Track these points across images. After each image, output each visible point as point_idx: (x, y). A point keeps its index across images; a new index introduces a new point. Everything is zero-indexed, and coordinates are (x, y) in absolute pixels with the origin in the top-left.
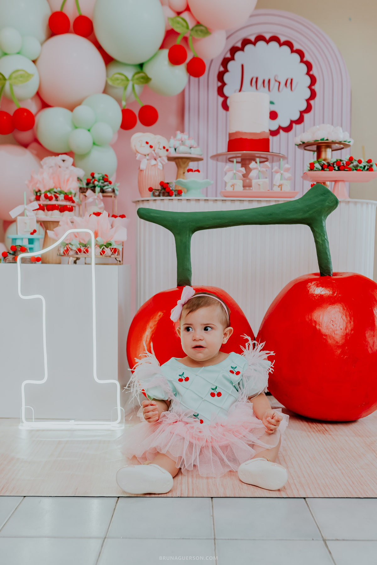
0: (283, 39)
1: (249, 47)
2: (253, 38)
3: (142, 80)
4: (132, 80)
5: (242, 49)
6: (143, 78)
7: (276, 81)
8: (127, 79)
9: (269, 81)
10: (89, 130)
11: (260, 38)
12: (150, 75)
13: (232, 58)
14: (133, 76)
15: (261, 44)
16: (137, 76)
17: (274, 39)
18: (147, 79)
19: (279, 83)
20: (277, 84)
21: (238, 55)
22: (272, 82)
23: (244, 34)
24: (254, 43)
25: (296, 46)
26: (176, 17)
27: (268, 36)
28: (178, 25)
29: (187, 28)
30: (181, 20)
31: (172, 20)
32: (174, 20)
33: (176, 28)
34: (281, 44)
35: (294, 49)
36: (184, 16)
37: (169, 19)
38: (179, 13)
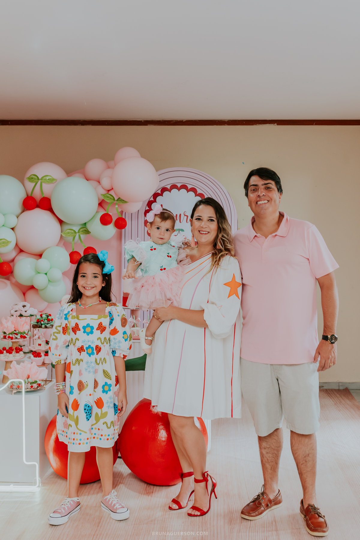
0: (189, 187)
1: (166, 193)
2: (169, 187)
3: (85, 232)
4: (79, 232)
5: (161, 195)
6: (85, 231)
7: (185, 215)
8: (75, 233)
9: (180, 215)
10: (46, 274)
11: (174, 187)
12: (90, 231)
13: (155, 201)
14: (79, 230)
15: (174, 191)
16: (81, 230)
17: (184, 187)
18: (87, 232)
19: (187, 216)
20: (186, 217)
21: (159, 199)
22: (182, 216)
23: (163, 184)
24: (170, 191)
25: (199, 191)
26: (107, 194)
27: (179, 185)
28: (108, 198)
29: (114, 199)
30: (109, 195)
31: (104, 195)
32: (105, 196)
33: (107, 200)
34: (188, 191)
35: (198, 193)
36: (112, 192)
37: (101, 195)
38: (109, 191)
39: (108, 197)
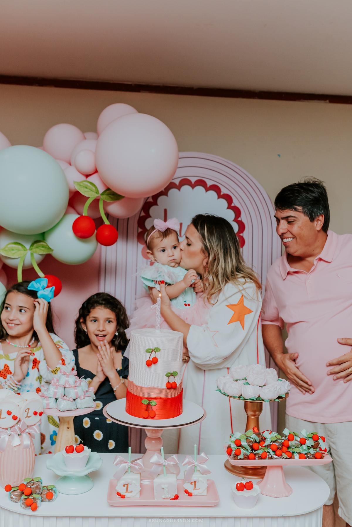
0: (209, 183)
1: (173, 192)
2: (177, 182)
4: (31, 249)
5: (166, 194)
6: (43, 247)
8: (25, 249)
11: (185, 182)
13: (155, 203)
14: (32, 245)
15: (186, 188)
16: (35, 245)
17: (200, 183)
18: (47, 249)
21: (161, 200)
24: (179, 188)
25: (224, 191)
26: (84, 181)
27: (193, 180)
28: (86, 190)
29: (97, 192)
30: (89, 184)
31: (79, 184)
32: (82, 184)
33: (84, 192)
34: (207, 189)
35: (222, 193)
36: (94, 179)
37: (74, 182)
38: (87, 176)
39: (86, 188)
